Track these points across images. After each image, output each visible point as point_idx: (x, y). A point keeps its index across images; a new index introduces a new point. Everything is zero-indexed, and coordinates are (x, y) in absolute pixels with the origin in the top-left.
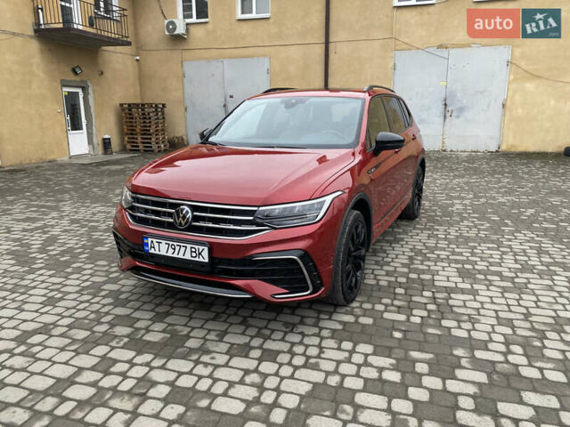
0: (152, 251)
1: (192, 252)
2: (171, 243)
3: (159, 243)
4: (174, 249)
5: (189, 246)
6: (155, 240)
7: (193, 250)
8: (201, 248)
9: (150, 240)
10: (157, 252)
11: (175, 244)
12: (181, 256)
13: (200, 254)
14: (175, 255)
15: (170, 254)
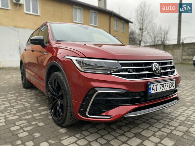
0: (153, 92)
1: (170, 85)
2: (162, 83)
3: (157, 85)
4: (163, 86)
5: (169, 82)
6: (155, 85)
7: (171, 84)
8: (173, 81)
9: (152, 85)
10: (155, 92)
11: (164, 83)
12: (166, 90)
13: (173, 85)
14: (164, 90)
15: (161, 91)
